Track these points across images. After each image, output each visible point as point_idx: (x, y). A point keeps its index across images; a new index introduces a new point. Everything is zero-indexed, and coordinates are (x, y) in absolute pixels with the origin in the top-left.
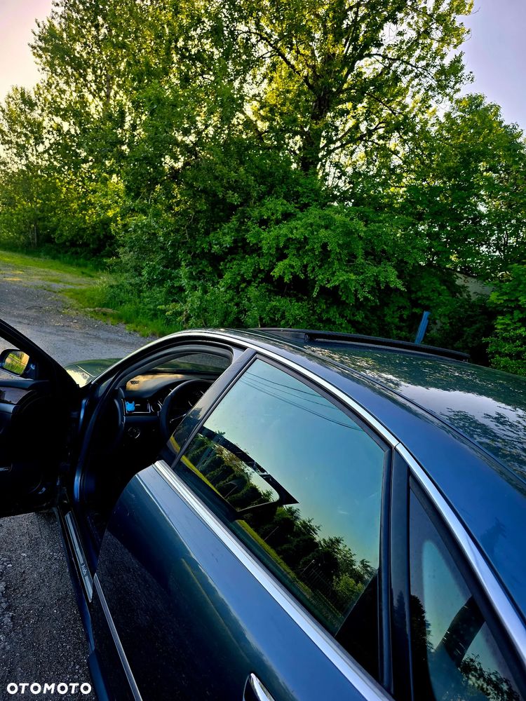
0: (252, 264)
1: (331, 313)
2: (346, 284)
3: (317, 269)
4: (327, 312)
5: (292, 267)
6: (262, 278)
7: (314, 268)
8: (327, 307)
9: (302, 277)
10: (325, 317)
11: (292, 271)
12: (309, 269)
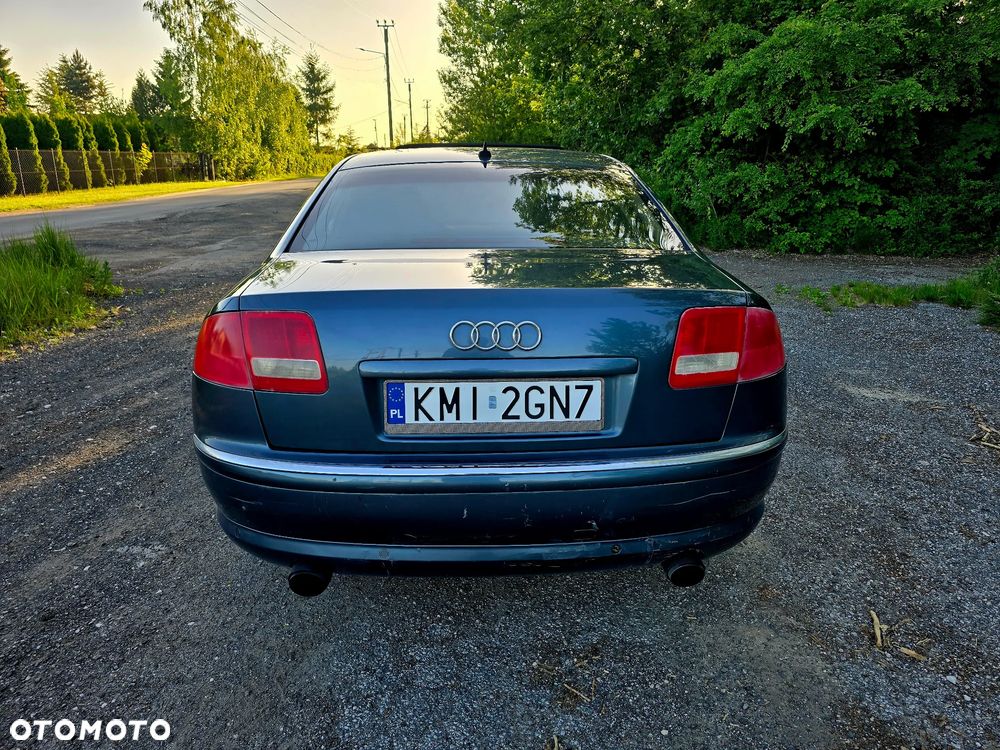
0: (700, 127)
1: (836, 172)
2: (828, 121)
3: (788, 110)
4: (830, 172)
5: (749, 116)
6: (717, 143)
7: (784, 111)
8: (830, 165)
9: (766, 126)
10: (824, 180)
11: (750, 121)
12: (776, 113)
